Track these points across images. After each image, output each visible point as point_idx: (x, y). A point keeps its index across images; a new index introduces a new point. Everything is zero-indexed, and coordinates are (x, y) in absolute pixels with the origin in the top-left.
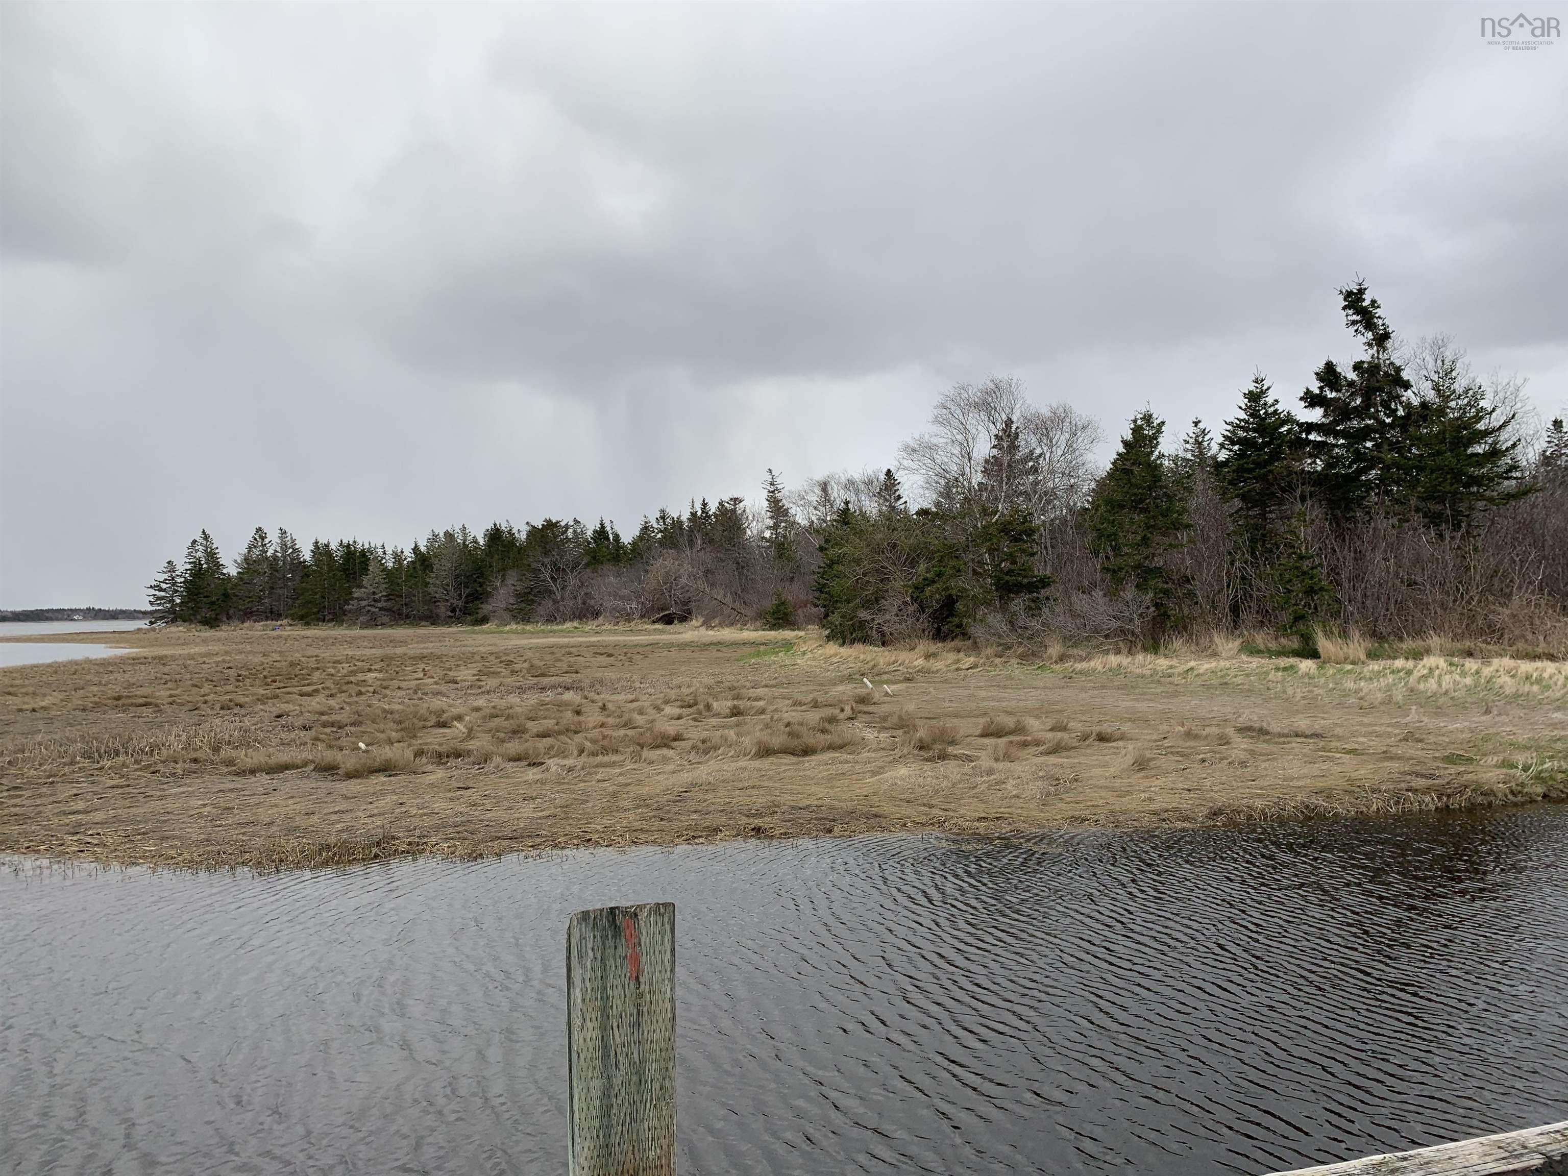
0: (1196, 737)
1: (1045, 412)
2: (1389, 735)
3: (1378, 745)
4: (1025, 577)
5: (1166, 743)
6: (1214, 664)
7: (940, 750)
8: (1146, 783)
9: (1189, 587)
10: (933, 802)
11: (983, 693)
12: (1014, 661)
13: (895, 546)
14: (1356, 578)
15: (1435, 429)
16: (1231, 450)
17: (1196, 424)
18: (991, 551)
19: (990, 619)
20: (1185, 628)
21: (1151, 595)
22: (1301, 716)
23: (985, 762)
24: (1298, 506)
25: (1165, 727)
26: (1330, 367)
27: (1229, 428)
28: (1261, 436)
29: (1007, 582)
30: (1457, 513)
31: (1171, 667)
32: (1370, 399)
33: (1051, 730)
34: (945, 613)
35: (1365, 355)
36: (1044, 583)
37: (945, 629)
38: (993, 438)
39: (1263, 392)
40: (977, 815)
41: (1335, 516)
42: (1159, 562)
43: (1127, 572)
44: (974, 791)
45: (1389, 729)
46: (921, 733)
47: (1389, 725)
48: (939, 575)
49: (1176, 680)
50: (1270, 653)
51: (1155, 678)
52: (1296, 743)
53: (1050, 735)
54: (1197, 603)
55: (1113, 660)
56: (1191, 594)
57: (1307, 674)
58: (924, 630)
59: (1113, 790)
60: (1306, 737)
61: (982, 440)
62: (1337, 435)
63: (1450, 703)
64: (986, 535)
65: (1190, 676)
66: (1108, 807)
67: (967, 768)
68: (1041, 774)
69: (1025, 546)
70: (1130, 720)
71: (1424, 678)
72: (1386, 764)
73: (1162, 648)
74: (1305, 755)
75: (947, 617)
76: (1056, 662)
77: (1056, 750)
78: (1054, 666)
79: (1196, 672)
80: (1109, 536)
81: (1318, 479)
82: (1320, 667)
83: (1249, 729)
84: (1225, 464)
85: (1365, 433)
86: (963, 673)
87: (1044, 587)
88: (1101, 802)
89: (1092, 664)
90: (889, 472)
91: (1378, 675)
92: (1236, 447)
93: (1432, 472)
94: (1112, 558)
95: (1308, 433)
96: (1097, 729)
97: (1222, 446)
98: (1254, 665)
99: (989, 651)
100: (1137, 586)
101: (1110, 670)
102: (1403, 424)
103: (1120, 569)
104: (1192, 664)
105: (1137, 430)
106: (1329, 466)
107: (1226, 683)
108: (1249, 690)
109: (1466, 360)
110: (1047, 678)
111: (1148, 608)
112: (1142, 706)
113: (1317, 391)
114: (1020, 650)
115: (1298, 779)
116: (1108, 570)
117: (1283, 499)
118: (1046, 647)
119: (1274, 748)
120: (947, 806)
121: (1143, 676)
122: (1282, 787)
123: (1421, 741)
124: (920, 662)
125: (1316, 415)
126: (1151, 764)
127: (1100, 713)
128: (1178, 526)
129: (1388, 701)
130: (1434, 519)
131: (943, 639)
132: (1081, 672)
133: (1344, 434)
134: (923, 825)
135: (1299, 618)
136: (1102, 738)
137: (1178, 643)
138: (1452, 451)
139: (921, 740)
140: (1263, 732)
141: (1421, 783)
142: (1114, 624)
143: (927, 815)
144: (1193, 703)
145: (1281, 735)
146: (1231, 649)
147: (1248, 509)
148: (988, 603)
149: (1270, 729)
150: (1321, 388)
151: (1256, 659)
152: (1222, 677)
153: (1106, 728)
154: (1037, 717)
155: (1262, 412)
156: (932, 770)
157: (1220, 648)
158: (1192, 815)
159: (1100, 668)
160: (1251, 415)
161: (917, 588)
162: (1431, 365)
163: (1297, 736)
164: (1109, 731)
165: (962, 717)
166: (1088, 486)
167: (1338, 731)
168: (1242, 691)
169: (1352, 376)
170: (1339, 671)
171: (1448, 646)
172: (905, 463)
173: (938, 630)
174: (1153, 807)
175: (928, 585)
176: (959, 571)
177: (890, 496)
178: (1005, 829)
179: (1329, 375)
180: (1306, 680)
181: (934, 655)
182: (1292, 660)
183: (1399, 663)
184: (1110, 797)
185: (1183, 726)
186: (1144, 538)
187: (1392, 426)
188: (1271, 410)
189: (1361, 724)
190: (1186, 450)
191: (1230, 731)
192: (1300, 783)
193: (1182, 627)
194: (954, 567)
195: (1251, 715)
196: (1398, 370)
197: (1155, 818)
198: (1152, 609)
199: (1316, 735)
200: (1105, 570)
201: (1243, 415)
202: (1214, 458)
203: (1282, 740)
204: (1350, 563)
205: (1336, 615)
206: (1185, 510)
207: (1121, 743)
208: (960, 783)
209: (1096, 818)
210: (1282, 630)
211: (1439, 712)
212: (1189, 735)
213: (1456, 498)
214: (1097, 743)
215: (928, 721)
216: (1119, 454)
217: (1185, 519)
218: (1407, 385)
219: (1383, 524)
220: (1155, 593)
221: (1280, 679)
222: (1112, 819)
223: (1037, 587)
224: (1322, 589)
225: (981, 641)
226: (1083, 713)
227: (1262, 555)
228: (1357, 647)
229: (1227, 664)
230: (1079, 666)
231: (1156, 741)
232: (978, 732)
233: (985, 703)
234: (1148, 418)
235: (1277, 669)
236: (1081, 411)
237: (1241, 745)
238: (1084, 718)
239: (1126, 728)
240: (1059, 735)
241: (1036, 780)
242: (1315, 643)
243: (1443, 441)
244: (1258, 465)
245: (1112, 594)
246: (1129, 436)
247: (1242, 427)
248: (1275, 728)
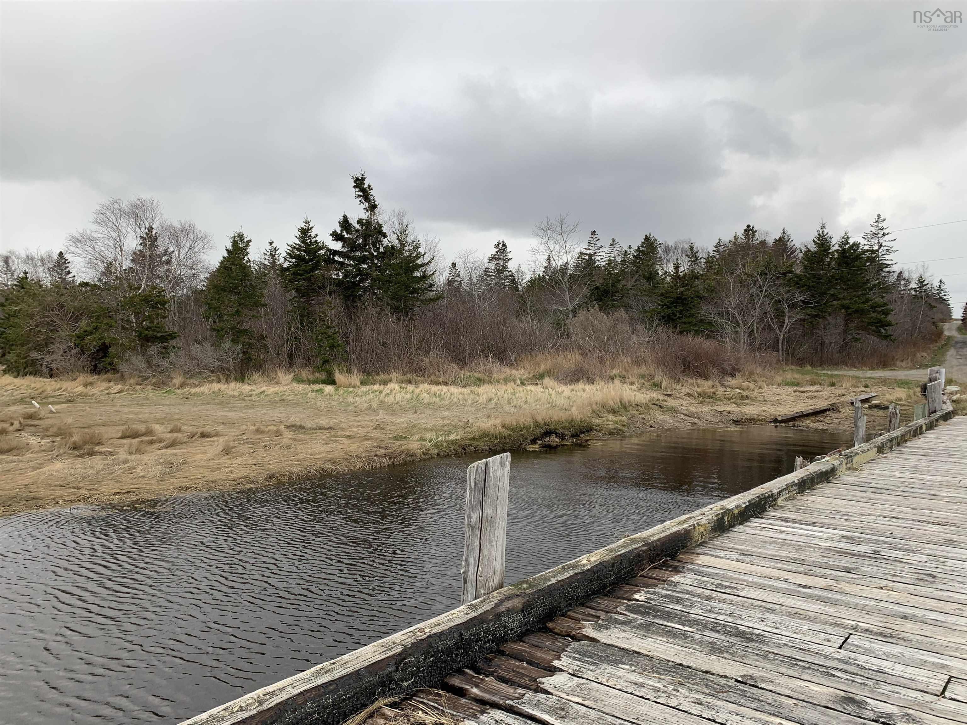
0: (262, 432)
1: (177, 225)
2: (368, 426)
3: (362, 432)
4: (159, 332)
5: (244, 437)
6: (277, 388)
7: (90, 449)
8: (230, 462)
9: (264, 342)
10: (81, 485)
11: (126, 410)
12: (150, 387)
13: (62, 306)
14: (358, 340)
15: (398, 261)
16: (290, 262)
17: (271, 243)
18: (137, 314)
19: (133, 359)
20: (261, 366)
21: (240, 346)
22: (323, 418)
23: (123, 455)
24: (328, 298)
25: (244, 427)
26: (345, 219)
27: (290, 248)
28: (308, 255)
29: (147, 335)
30: (406, 307)
31: (251, 391)
32: (366, 240)
33: (170, 432)
34: (101, 354)
35: (364, 215)
36: (172, 336)
37: (100, 366)
38: (139, 238)
39: (309, 229)
40: (114, 491)
41: (347, 306)
42: (246, 326)
43: (226, 332)
44: (113, 475)
45: (369, 423)
46: (76, 438)
47: (368, 421)
48: (96, 328)
49: (254, 398)
50: (310, 382)
51: (241, 397)
52: (319, 433)
53: (169, 435)
54: (268, 352)
55: (216, 386)
56: (265, 346)
57: (329, 394)
58: (83, 367)
59: (207, 467)
60: (325, 429)
61: (131, 238)
62: (349, 258)
63: (399, 408)
64: (131, 303)
65: (262, 396)
66: (204, 479)
67: (109, 460)
68: (161, 461)
69: (160, 311)
70: (223, 424)
71: (387, 395)
72: (365, 442)
73: (247, 379)
74: (323, 440)
75: (102, 358)
76: (178, 388)
77: (172, 444)
78: (177, 391)
79: (266, 393)
80: (215, 309)
81: (339, 283)
82: (336, 390)
83: (294, 426)
84: (287, 269)
85: (363, 260)
86: (112, 396)
87: (172, 339)
88: (200, 476)
89: (202, 389)
90: (61, 254)
91: (366, 393)
92: (293, 260)
93: (395, 284)
94: (217, 321)
95: (334, 256)
96: (200, 430)
97: (285, 259)
98: (300, 389)
99: (132, 381)
100: (232, 341)
101: (214, 392)
102: (382, 256)
103: (222, 329)
104: (264, 388)
105: (235, 243)
106: (345, 276)
107: (283, 400)
108: (296, 404)
109: (413, 225)
110: (172, 398)
111: (238, 354)
112: (231, 415)
113: (339, 232)
114: (154, 380)
115: (319, 453)
116: (214, 330)
117: (319, 293)
118: (172, 378)
119: (307, 437)
120: (92, 487)
121: (234, 396)
122: (310, 459)
123: (383, 429)
124: (80, 389)
125: (338, 246)
126: (233, 450)
127: (204, 420)
128: (257, 305)
129: (369, 408)
130: (396, 310)
131: (99, 373)
132: (195, 394)
133: (354, 259)
134: (72, 501)
135: (326, 362)
136: (204, 436)
137: (256, 376)
138: (405, 274)
139: (74, 443)
140: (301, 427)
141: (382, 451)
142: (217, 364)
143: (75, 494)
144: (262, 412)
145: (311, 429)
146: (287, 380)
147: (300, 297)
148: (134, 349)
149: (305, 425)
150: (342, 231)
151: (302, 385)
152: (281, 396)
153: (207, 429)
154: (162, 424)
155: (309, 241)
156: (81, 463)
157: (281, 379)
158: (256, 480)
159: (207, 392)
160: (302, 242)
161: (79, 337)
162: (397, 226)
163: (320, 429)
164: (209, 431)
165: (109, 426)
166: (204, 276)
167: (343, 425)
168: (292, 404)
169: (357, 226)
170: (346, 392)
171: (400, 378)
172: (72, 249)
173: (95, 366)
174: (233, 476)
175: (87, 335)
176: (111, 326)
177: (62, 271)
178: (133, 498)
179: (345, 223)
180: (328, 397)
181: (91, 384)
182: (321, 386)
183: (376, 387)
184: (206, 473)
185: (255, 425)
186: (237, 311)
187: (377, 257)
188: (314, 240)
189: (355, 421)
190: (265, 259)
191: (282, 428)
192: (320, 456)
193: (259, 366)
194: (107, 324)
195: (295, 419)
196: (381, 226)
197: (233, 483)
198: (241, 355)
199: (330, 428)
200: (213, 329)
201: (298, 242)
202: (281, 265)
203: (312, 432)
204: (354, 332)
205: (346, 360)
206: (262, 295)
207: (216, 438)
208: (102, 470)
209: (195, 486)
210: (317, 369)
211: (393, 413)
212: (258, 431)
213: (406, 299)
214: (200, 439)
215: (82, 430)
216: (224, 257)
217: (263, 300)
218: (385, 236)
219: (372, 311)
220: (243, 345)
221: (314, 396)
222: (206, 486)
223: (167, 339)
224: (338, 345)
225: (127, 375)
226: (193, 420)
227: (307, 325)
228: (355, 379)
229: (285, 388)
230: (193, 390)
231: (238, 436)
232: (120, 435)
233: (127, 416)
234: (241, 236)
235: (313, 391)
236: (201, 227)
237: (288, 435)
238: (193, 423)
239: (220, 428)
240: (175, 435)
241: (157, 465)
242: (334, 376)
243: (401, 268)
244: (306, 272)
245: (216, 345)
246: (230, 246)
247: (297, 249)
248: (308, 425)
